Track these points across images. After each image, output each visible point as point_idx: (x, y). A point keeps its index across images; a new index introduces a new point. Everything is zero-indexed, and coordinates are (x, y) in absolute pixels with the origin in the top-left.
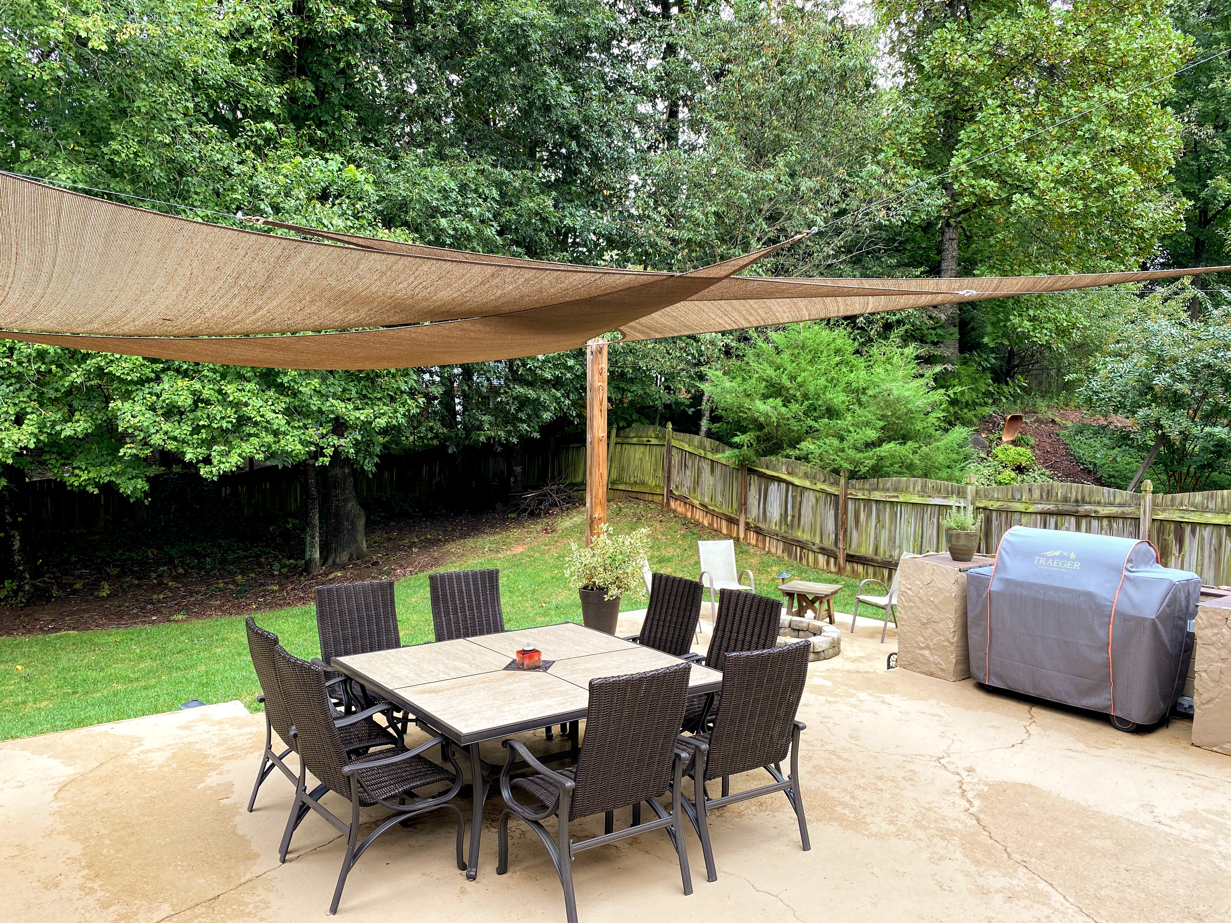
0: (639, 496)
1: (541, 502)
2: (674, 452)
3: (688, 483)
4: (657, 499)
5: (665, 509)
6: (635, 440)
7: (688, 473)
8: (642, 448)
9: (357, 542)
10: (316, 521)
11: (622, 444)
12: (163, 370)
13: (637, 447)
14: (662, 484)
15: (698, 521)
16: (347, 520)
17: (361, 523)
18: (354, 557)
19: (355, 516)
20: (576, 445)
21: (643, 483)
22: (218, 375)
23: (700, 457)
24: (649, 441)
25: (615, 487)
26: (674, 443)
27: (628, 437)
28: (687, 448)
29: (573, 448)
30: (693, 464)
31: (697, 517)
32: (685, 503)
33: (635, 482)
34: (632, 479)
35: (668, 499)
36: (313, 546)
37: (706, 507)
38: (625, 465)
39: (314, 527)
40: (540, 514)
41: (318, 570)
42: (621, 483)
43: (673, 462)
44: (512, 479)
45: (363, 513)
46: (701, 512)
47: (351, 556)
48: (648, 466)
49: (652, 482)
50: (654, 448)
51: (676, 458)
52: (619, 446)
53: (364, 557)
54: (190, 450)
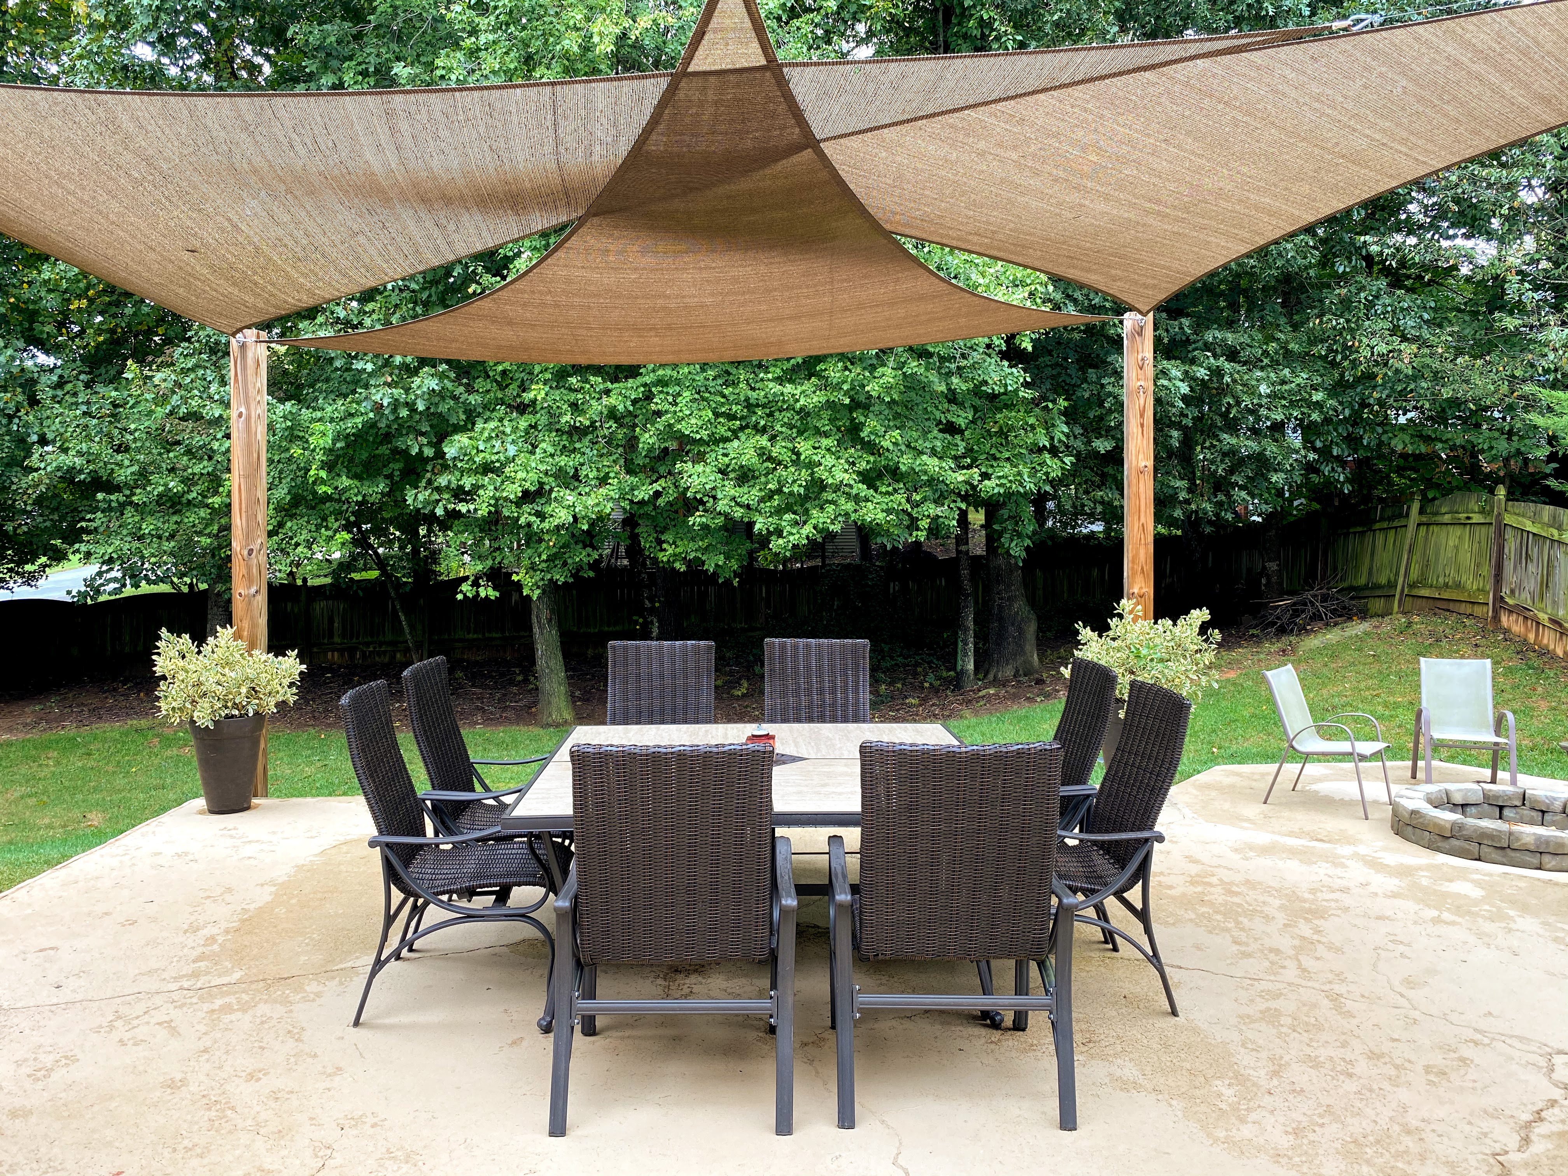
0: (1451, 606)
1: (1296, 613)
2: (1509, 534)
3: (1531, 584)
4: (1478, 611)
5: (1490, 627)
6: (1447, 518)
7: (1531, 568)
8: (1458, 531)
9: (1025, 654)
10: (971, 624)
11: (1428, 525)
12: (742, 428)
13: (1451, 529)
14: (1488, 588)
15: (1547, 646)
16: (1013, 625)
17: (1031, 629)
18: (1021, 672)
19: (1022, 620)
20: (1359, 529)
21: (1458, 586)
22: (794, 430)
23: (1553, 541)
24: (1468, 518)
25: (1415, 592)
26: (1508, 519)
27: (1437, 514)
28: (1529, 527)
29: (1355, 533)
30: (1540, 552)
31: (1545, 641)
32: (1526, 618)
33: (1446, 585)
34: (1441, 580)
35: (1495, 611)
36: (966, 655)
37: (1560, 625)
38: (1432, 558)
39: (967, 629)
40: (1292, 630)
41: (970, 683)
42: (1424, 586)
43: (1506, 550)
44: (1264, 581)
45: (1033, 616)
46: (1552, 633)
47: (1017, 671)
48: (1466, 558)
49: (1471, 583)
50: (1478, 528)
51: (1511, 545)
52: (1423, 529)
53: (1032, 674)
54: (761, 520)
